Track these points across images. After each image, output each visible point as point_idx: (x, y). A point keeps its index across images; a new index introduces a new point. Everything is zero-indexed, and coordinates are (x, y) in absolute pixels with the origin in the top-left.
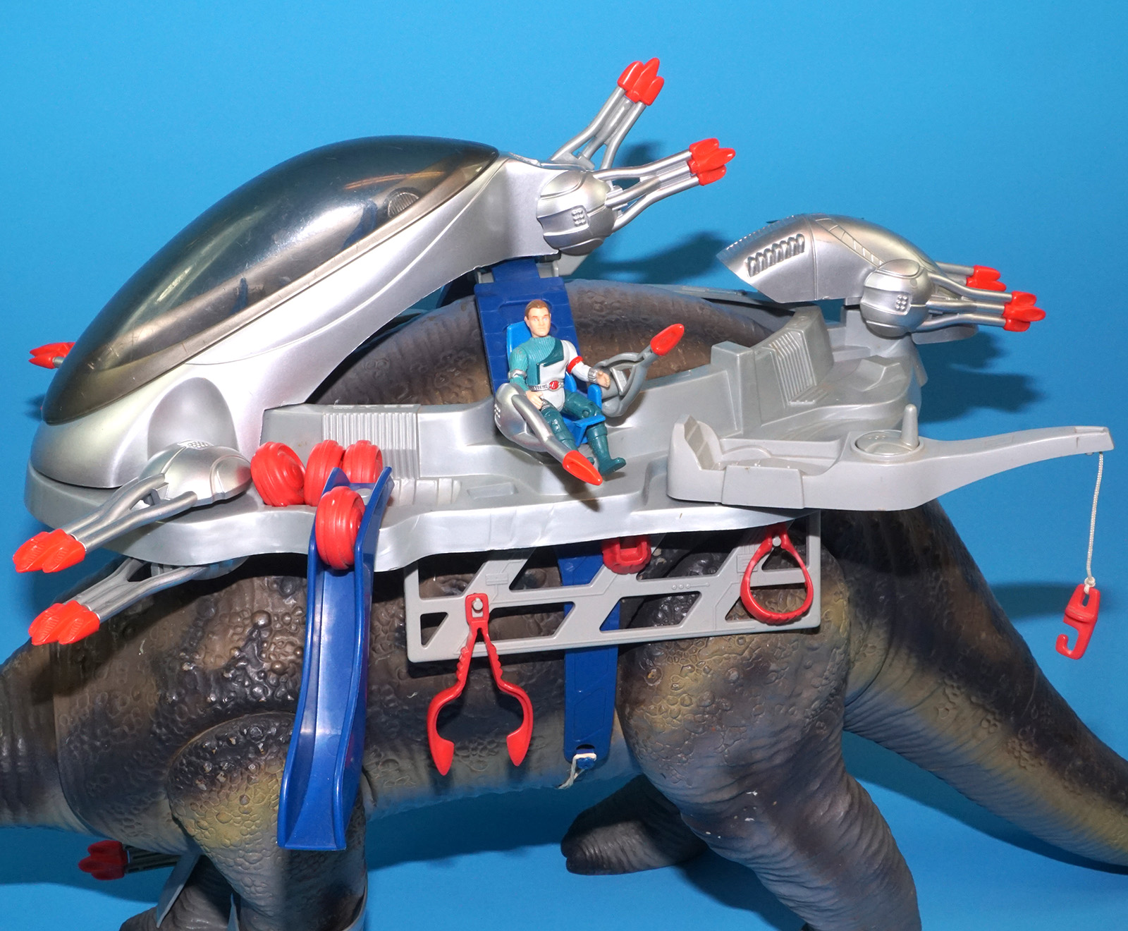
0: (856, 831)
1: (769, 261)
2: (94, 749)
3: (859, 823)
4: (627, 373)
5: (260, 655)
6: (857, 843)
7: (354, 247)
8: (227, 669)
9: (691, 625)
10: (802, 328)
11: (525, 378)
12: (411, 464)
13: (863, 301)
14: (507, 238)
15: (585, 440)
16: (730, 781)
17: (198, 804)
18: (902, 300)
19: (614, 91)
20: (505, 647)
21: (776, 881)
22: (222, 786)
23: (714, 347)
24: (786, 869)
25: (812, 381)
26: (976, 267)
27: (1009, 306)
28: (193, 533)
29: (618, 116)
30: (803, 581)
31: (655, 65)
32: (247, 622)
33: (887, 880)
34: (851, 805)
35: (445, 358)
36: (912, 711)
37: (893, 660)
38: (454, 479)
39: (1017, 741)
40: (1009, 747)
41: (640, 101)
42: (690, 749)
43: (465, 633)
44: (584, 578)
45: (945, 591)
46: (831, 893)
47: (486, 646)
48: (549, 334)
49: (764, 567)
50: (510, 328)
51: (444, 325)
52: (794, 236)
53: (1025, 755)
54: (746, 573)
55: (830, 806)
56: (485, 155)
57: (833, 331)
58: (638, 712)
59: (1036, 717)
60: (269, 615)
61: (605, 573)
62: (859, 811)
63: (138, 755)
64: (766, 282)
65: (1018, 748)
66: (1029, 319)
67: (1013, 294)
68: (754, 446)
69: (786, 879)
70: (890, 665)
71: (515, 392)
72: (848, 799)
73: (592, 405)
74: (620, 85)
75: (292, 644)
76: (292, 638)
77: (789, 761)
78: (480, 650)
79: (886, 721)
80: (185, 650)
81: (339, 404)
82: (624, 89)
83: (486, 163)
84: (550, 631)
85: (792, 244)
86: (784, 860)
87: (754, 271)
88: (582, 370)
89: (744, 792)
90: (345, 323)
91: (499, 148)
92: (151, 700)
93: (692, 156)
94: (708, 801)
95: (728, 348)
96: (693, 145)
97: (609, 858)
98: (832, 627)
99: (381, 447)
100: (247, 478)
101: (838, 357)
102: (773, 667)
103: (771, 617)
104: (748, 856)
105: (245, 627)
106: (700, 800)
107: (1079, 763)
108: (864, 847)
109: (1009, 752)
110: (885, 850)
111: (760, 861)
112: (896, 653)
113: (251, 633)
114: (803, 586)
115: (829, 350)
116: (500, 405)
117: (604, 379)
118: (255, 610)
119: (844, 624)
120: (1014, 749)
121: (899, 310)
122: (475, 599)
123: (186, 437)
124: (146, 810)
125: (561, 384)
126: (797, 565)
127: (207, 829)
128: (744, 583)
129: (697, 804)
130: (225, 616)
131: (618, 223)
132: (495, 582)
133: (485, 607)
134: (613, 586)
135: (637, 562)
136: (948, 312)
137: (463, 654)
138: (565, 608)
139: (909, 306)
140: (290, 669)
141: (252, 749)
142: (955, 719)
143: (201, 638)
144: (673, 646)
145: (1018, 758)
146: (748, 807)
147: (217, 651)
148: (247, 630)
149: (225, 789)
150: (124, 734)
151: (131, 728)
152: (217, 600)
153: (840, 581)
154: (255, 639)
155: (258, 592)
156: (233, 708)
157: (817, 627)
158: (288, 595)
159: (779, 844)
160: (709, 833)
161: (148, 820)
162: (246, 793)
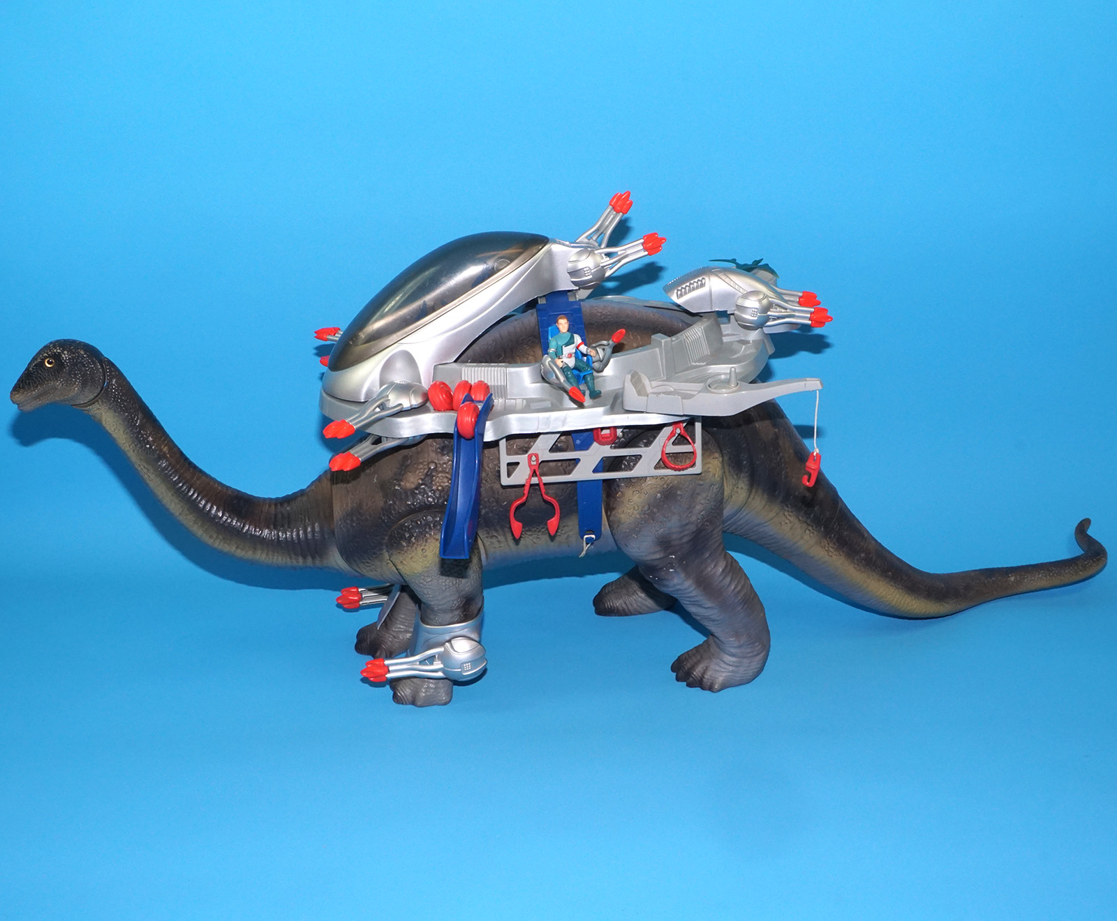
0: (728, 579)
1: (688, 291)
2: (352, 527)
3: (730, 576)
4: (604, 349)
5: (431, 482)
7: (478, 286)
8: (416, 489)
9: (637, 472)
10: (704, 325)
11: (556, 352)
12: (503, 391)
13: (736, 312)
14: (552, 281)
15: (584, 382)
16: (658, 549)
17: (402, 552)
18: (756, 312)
19: (608, 208)
20: (546, 479)
22: (414, 544)
24: (693, 597)
25: (707, 351)
26: (803, 292)
27: (813, 315)
28: (401, 423)
29: (611, 219)
30: (691, 451)
31: (629, 194)
32: (426, 467)
33: (746, 606)
34: (726, 566)
35: (522, 340)
36: (768, 523)
37: (755, 495)
38: (523, 399)
39: (826, 542)
40: (822, 545)
41: (621, 213)
42: (639, 532)
43: (528, 472)
44: (585, 446)
46: (716, 611)
47: (538, 479)
48: (568, 331)
49: (673, 444)
51: (523, 323)
52: (700, 278)
53: (832, 550)
54: (664, 446)
55: (715, 566)
56: (541, 241)
57: (722, 326)
58: (613, 513)
59: (837, 530)
60: (436, 464)
61: (595, 444)
63: (374, 529)
64: (686, 302)
65: (827, 545)
66: (825, 321)
67: (814, 309)
68: (667, 385)
69: (694, 603)
70: (753, 498)
71: (550, 359)
72: (725, 563)
73: (588, 364)
75: (447, 477)
76: (447, 475)
77: (690, 540)
78: (535, 480)
80: (396, 480)
81: (470, 362)
82: (613, 206)
83: (543, 245)
84: (569, 473)
85: (699, 283)
86: (691, 592)
87: (679, 297)
88: (583, 348)
89: (668, 556)
90: (472, 324)
91: (549, 237)
92: (381, 504)
93: (645, 241)
94: (649, 559)
96: (644, 236)
97: (617, 607)
98: (711, 475)
99: (489, 384)
100: (426, 397)
101: (725, 339)
102: (679, 492)
103: (676, 466)
104: (670, 589)
105: (425, 469)
106: (645, 558)
107: (863, 555)
108: (732, 589)
109: (822, 547)
112: (756, 492)
113: (428, 472)
114: (693, 453)
115: (721, 334)
116: (543, 366)
117: (593, 353)
118: (429, 461)
119: (718, 473)
120: (825, 545)
121: (754, 316)
122: (533, 456)
123: (399, 377)
124: (376, 557)
125: (573, 355)
126: (690, 444)
127: (405, 565)
128: (663, 451)
129: (644, 560)
130: (415, 464)
131: (607, 274)
132: (541, 448)
133: (537, 460)
134: (599, 451)
135: (611, 439)
136: (779, 318)
137: (527, 482)
138: (576, 461)
139: (758, 315)
140: (446, 490)
141: (428, 527)
142: (791, 529)
143: (404, 474)
144: (629, 481)
145: (828, 551)
146: (671, 564)
147: (412, 480)
148: (426, 471)
149: (415, 546)
150: (367, 520)
151: (371, 517)
152: (411, 457)
153: (716, 452)
154: (429, 475)
155: (431, 453)
156: (419, 508)
157: (700, 474)
158: (445, 454)
159: (687, 584)
160: (651, 577)
161: (377, 563)
162: (425, 547)
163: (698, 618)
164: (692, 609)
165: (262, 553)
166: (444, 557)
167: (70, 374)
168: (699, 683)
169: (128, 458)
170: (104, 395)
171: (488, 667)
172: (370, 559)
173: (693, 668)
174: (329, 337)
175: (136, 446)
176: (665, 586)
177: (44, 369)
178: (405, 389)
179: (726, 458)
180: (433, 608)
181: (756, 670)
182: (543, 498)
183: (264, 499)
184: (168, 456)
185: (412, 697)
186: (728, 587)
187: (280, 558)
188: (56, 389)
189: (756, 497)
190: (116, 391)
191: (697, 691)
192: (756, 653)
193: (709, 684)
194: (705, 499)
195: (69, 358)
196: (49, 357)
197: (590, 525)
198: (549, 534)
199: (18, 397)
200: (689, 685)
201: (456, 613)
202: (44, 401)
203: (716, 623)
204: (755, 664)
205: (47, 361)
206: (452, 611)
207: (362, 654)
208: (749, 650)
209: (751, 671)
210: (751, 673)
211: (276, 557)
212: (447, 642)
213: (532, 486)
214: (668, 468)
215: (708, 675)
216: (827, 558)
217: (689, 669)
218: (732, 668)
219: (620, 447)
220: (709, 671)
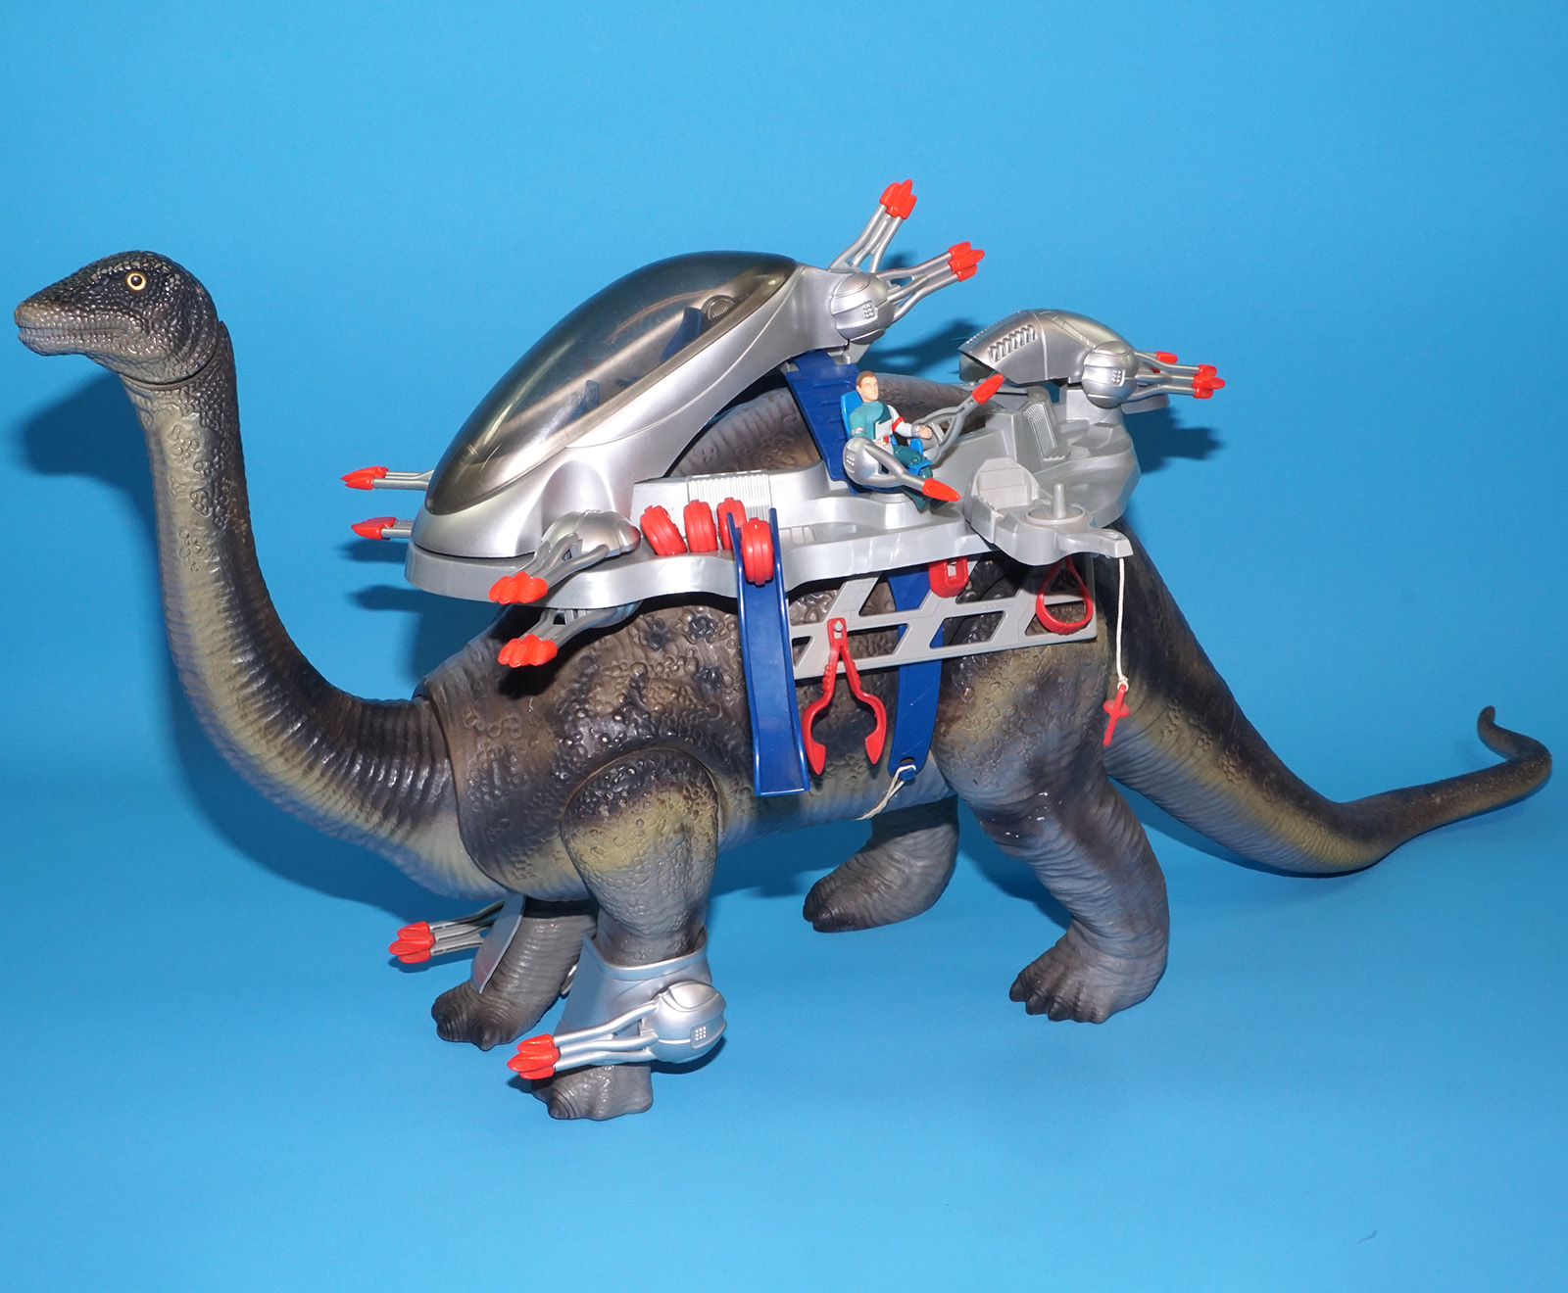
0: (1121, 825)
1: (1008, 348)
3: (1123, 819)
4: (944, 426)
5: (641, 699)
9: (1001, 639)
10: (1040, 401)
11: (866, 434)
13: (1085, 378)
14: (809, 334)
16: (1029, 781)
17: (599, 830)
18: (1117, 374)
19: (879, 208)
20: (863, 664)
21: (1059, 876)
22: (622, 812)
24: (1069, 861)
25: (1054, 445)
27: (1197, 377)
29: (882, 228)
31: (909, 184)
32: (626, 673)
34: (1116, 803)
36: (1144, 734)
38: (803, 527)
39: (1225, 757)
40: (1220, 763)
41: (899, 216)
42: (999, 754)
43: (828, 652)
44: (912, 601)
45: (1165, 627)
46: (1104, 882)
47: (847, 665)
48: (878, 401)
49: (1053, 589)
50: (843, 398)
51: (757, 414)
52: (1026, 326)
53: (1232, 770)
54: (1039, 593)
55: (1100, 807)
57: (1058, 409)
58: (955, 727)
59: (1238, 736)
60: (645, 666)
61: (931, 596)
63: (537, 797)
64: (1006, 366)
65: (1226, 763)
66: (1214, 385)
67: (1200, 366)
69: (1068, 873)
73: (918, 453)
74: (881, 202)
75: (667, 688)
77: (1070, 764)
78: (841, 668)
79: (1124, 744)
80: (576, 700)
82: (885, 206)
83: (788, 272)
84: (891, 652)
85: (1025, 333)
86: (1068, 853)
87: (995, 357)
88: (905, 429)
89: (1037, 794)
91: (791, 258)
93: (952, 257)
94: (1011, 801)
96: (951, 248)
99: (743, 502)
100: (638, 536)
103: (1060, 627)
104: (1037, 853)
105: (625, 677)
106: (1005, 802)
107: (1273, 775)
108: (1127, 841)
109: (1219, 767)
113: (631, 682)
114: (1084, 603)
116: (853, 454)
117: (925, 433)
118: (632, 662)
120: (1223, 764)
121: (1115, 382)
122: (834, 623)
124: (539, 850)
127: (602, 853)
128: (1038, 602)
129: (1003, 805)
130: (607, 669)
131: (897, 314)
132: (846, 607)
133: (845, 626)
134: (938, 609)
135: (956, 585)
136: (1150, 384)
137: (828, 670)
138: (899, 630)
139: (1123, 379)
140: (668, 710)
141: (645, 779)
142: (1177, 741)
143: (589, 691)
145: (1227, 772)
146: (1040, 807)
147: (606, 699)
148: (627, 681)
149: (625, 815)
150: (523, 782)
151: (530, 773)
152: (598, 657)
154: (637, 686)
155: (631, 650)
156: (624, 747)
158: (658, 649)
159: (1063, 841)
160: (1008, 833)
161: (538, 860)
162: (642, 817)
163: (1068, 899)
164: (1059, 885)
168: (1072, 1012)
172: (526, 855)
174: (375, 481)
176: (1029, 847)
178: (603, 521)
180: (641, 932)
182: (856, 698)
184: (244, 540)
185: (588, 1103)
186: (1121, 838)
191: (1068, 1026)
192: (1157, 947)
193: (1087, 1010)
197: (908, 750)
200: (1055, 1017)
201: (678, 937)
203: (1101, 903)
206: (672, 933)
208: (1147, 943)
212: (664, 991)
213: (839, 677)
214: (1049, 631)
215: (1082, 997)
216: (1226, 784)
217: (1049, 992)
218: (1122, 978)
219: (972, 600)
220: (1084, 989)
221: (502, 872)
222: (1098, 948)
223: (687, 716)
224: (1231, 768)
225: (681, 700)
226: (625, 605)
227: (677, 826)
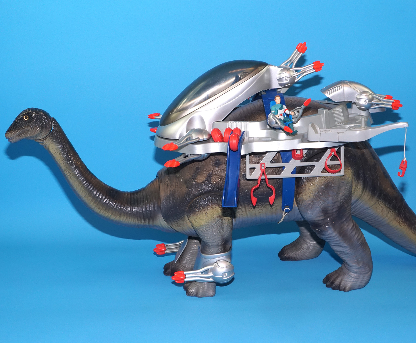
0: (354, 233)
1: (333, 91)
2: (170, 203)
3: (355, 231)
4: (298, 112)
5: (210, 180)
6: (354, 236)
7: (234, 85)
8: (203, 183)
9: (313, 174)
10: (341, 107)
11: (275, 113)
12: (247, 134)
13: (356, 101)
14: (270, 84)
16: (322, 214)
17: (196, 215)
19: (295, 50)
20: (269, 177)
21: (334, 245)
22: (201, 210)
23: (319, 109)
24: (337, 241)
25: (343, 120)
26: (386, 95)
27: (393, 103)
29: (296, 56)
30: (340, 164)
31: (305, 43)
32: (207, 172)
33: (362, 247)
34: (353, 226)
35: (254, 112)
36: (371, 208)
37: (365, 193)
38: (257, 137)
39: (399, 218)
40: (397, 220)
41: (302, 52)
42: (313, 205)
43: (260, 172)
44: (287, 161)
45: (378, 176)
46: (348, 249)
47: (265, 176)
48: (280, 103)
49: (330, 160)
50: (271, 102)
51: (254, 105)
52: (339, 85)
53: (401, 222)
54: (326, 161)
55: (348, 225)
56: (265, 65)
57: (349, 110)
58: (300, 195)
59: (404, 212)
60: (213, 171)
61: (293, 160)
62: (355, 228)
63: (181, 204)
64: (332, 97)
65: (399, 220)
66: (398, 107)
67: (394, 100)
69: (337, 244)
70: (364, 194)
73: (290, 119)
74: (297, 49)
75: (218, 177)
78: (263, 177)
80: (193, 179)
82: (298, 49)
83: (264, 66)
84: (280, 174)
85: (339, 87)
86: (336, 238)
87: (329, 94)
88: (288, 112)
89: (325, 219)
90: (232, 103)
91: (267, 63)
92: (185, 191)
93: (314, 65)
94: (317, 220)
95: (322, 109)
96: (314, 62)
98: (347, 177)
99: (241, 129)
100: (210, 136)
101: (350, 116)
102: (333, 185)
103: (332, 171)
104: (327, 237)
108: (356, 237)
109: (396, 221)
110: (362, 239)
111: (330, 238)
112: (366, 191)
114: (340, 165)
115: (349, 114)
116: (269, 118)
117: (292, 113)
118: (209, 170)
119: (351, 178)
120: (398, 220)
121: (365, 103)
122: (262, 164)
123: (197, 126)
124: (181, 219)
125: (283, 115)
126: (339, 161)
127: (197, 221)
128: (326, 164)
129: (314, 220)
130: (202, 171)
131: (296, 81)
132: (267, 161)
133: (264, 166)
134: (294, 163)
135: (300, 157)
136: (378, 104)
137: (259, 177)
138: (283, 168)
139: (367, 102)
140: (218, 183)
141: (209, 202)
142: (382, 211)
143: (196, 176)
144: (308, 178)
145: (399, 223)
146: (327, 223)
147: (201, 179)
148: (207, 175)
149: (202, 211)
150: (177, 199)
151: (179, 197)
152: (200, 168)
153: (349, 167)
154: (210, 176)
155: (209, 166)
156: (204, 192)
157: (343, 176)
158: (217, 167)
159: (334, 234)
160: (317, 230)
161: (181, 222)
162: (207, 212)
163: (338, 253)
164: (335, 248)
165: (124, 217)
166: (224, 207)
167: (36, 123)
168: (338, 288)
169: (61, 168)
170: (51, 135)
171: (235, 277)
172: (178, 220)
173: (335, 280)
174: (156, 117)
175: (65, 161)
176: (324, 235)
177: (23, 121)
178: (200, 131)
179: (353, 171)
180: (209, 244)
181: (366, 281)
182: (267, 186)
183: (125, 192)
184: (80, 167)
185: (196, 292)
187: (133, 220)
188: (28, 131)
189: (366, 193)
190: (57, 133)
191: (337, 292)
192: (366, 272)
193: (344, 288)
194: (345, 189)
195: (36, 116)
196: (26, 115)
197: (287, 204)
198: (270, 204)
199: (10, 135)
200: (334, 289)
201: (220, 247)
202: (23, 137)
203: (348, 255)
204: (366, 278)
205: (25, 117)
206: (218, 246)
207: (167, 275)
208: (363, 270)
209: (364, 281)
210: (364, 282)
211: (131, 219)
212: (215, 262)
213: (262, 179)
214: (329, 172)
215: (342, 283)
216: (399, 227)
217: (332, 281)
218: (354, 280)
219: (304, 161)
220: (343, 281)
221: (172, 224)
222: (348, 270)
223: (223, 185)
224: (400, 222)
225: (222, 181)
226: (204, 154)
227: (218, 215)
